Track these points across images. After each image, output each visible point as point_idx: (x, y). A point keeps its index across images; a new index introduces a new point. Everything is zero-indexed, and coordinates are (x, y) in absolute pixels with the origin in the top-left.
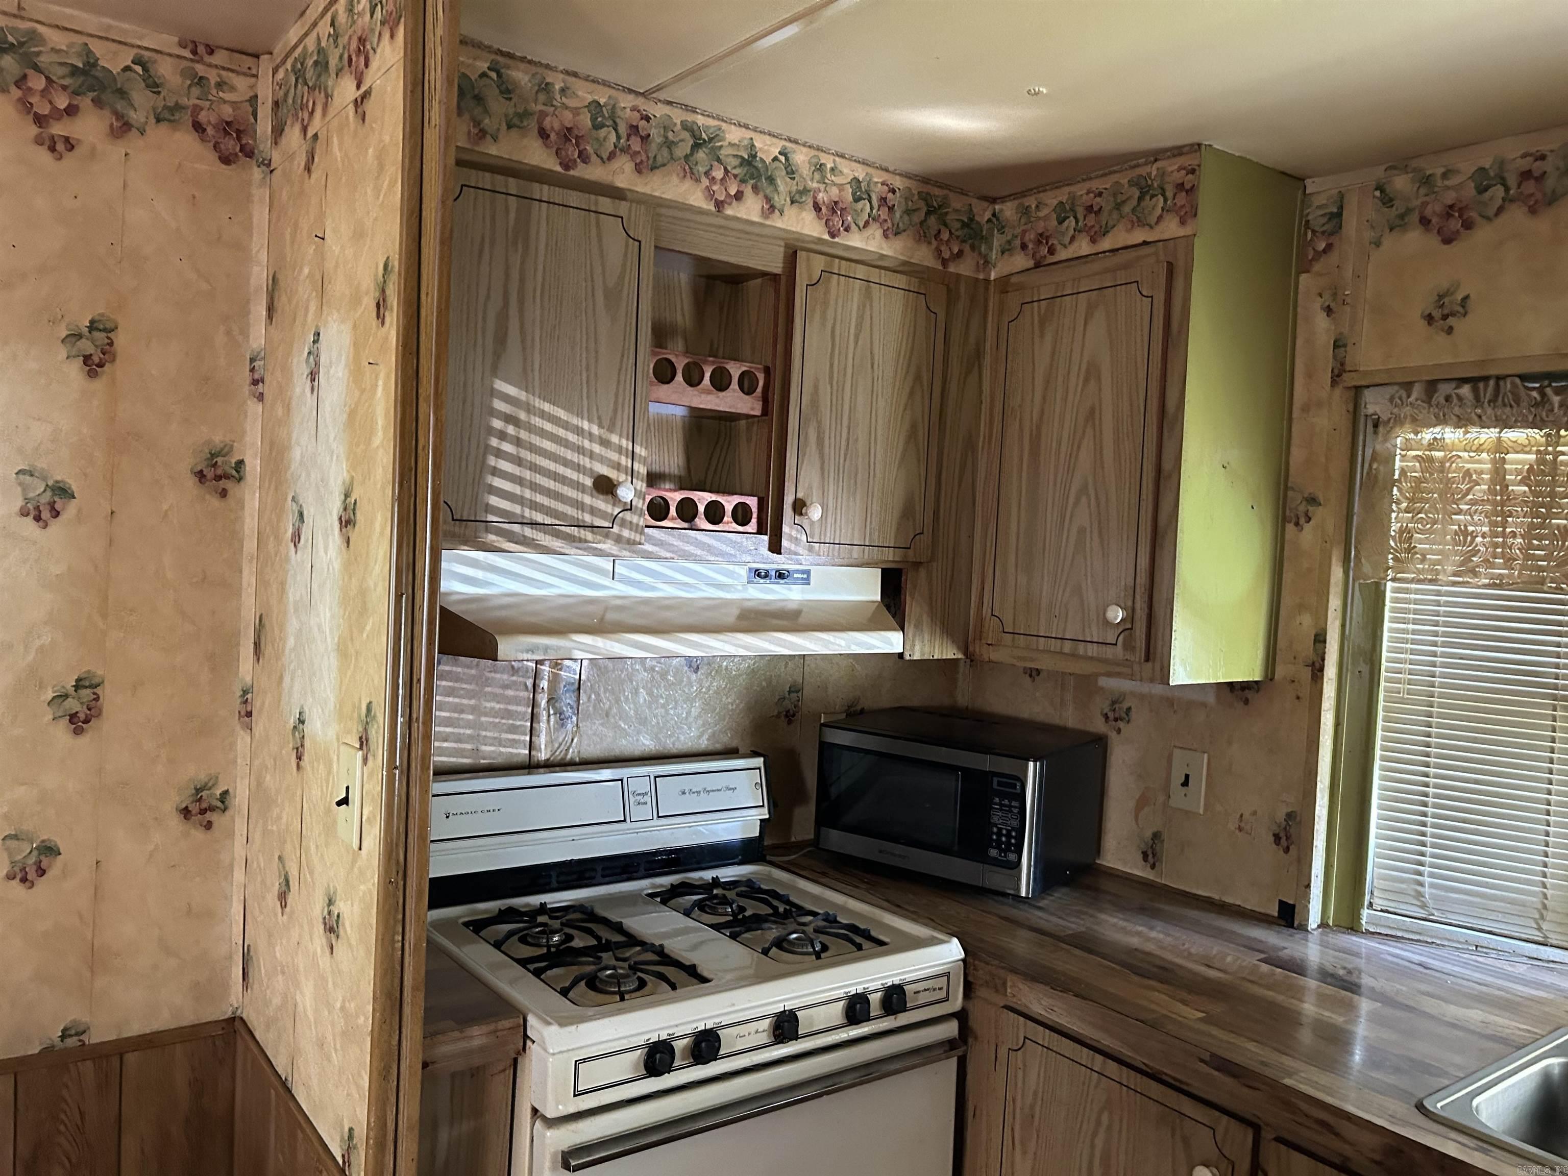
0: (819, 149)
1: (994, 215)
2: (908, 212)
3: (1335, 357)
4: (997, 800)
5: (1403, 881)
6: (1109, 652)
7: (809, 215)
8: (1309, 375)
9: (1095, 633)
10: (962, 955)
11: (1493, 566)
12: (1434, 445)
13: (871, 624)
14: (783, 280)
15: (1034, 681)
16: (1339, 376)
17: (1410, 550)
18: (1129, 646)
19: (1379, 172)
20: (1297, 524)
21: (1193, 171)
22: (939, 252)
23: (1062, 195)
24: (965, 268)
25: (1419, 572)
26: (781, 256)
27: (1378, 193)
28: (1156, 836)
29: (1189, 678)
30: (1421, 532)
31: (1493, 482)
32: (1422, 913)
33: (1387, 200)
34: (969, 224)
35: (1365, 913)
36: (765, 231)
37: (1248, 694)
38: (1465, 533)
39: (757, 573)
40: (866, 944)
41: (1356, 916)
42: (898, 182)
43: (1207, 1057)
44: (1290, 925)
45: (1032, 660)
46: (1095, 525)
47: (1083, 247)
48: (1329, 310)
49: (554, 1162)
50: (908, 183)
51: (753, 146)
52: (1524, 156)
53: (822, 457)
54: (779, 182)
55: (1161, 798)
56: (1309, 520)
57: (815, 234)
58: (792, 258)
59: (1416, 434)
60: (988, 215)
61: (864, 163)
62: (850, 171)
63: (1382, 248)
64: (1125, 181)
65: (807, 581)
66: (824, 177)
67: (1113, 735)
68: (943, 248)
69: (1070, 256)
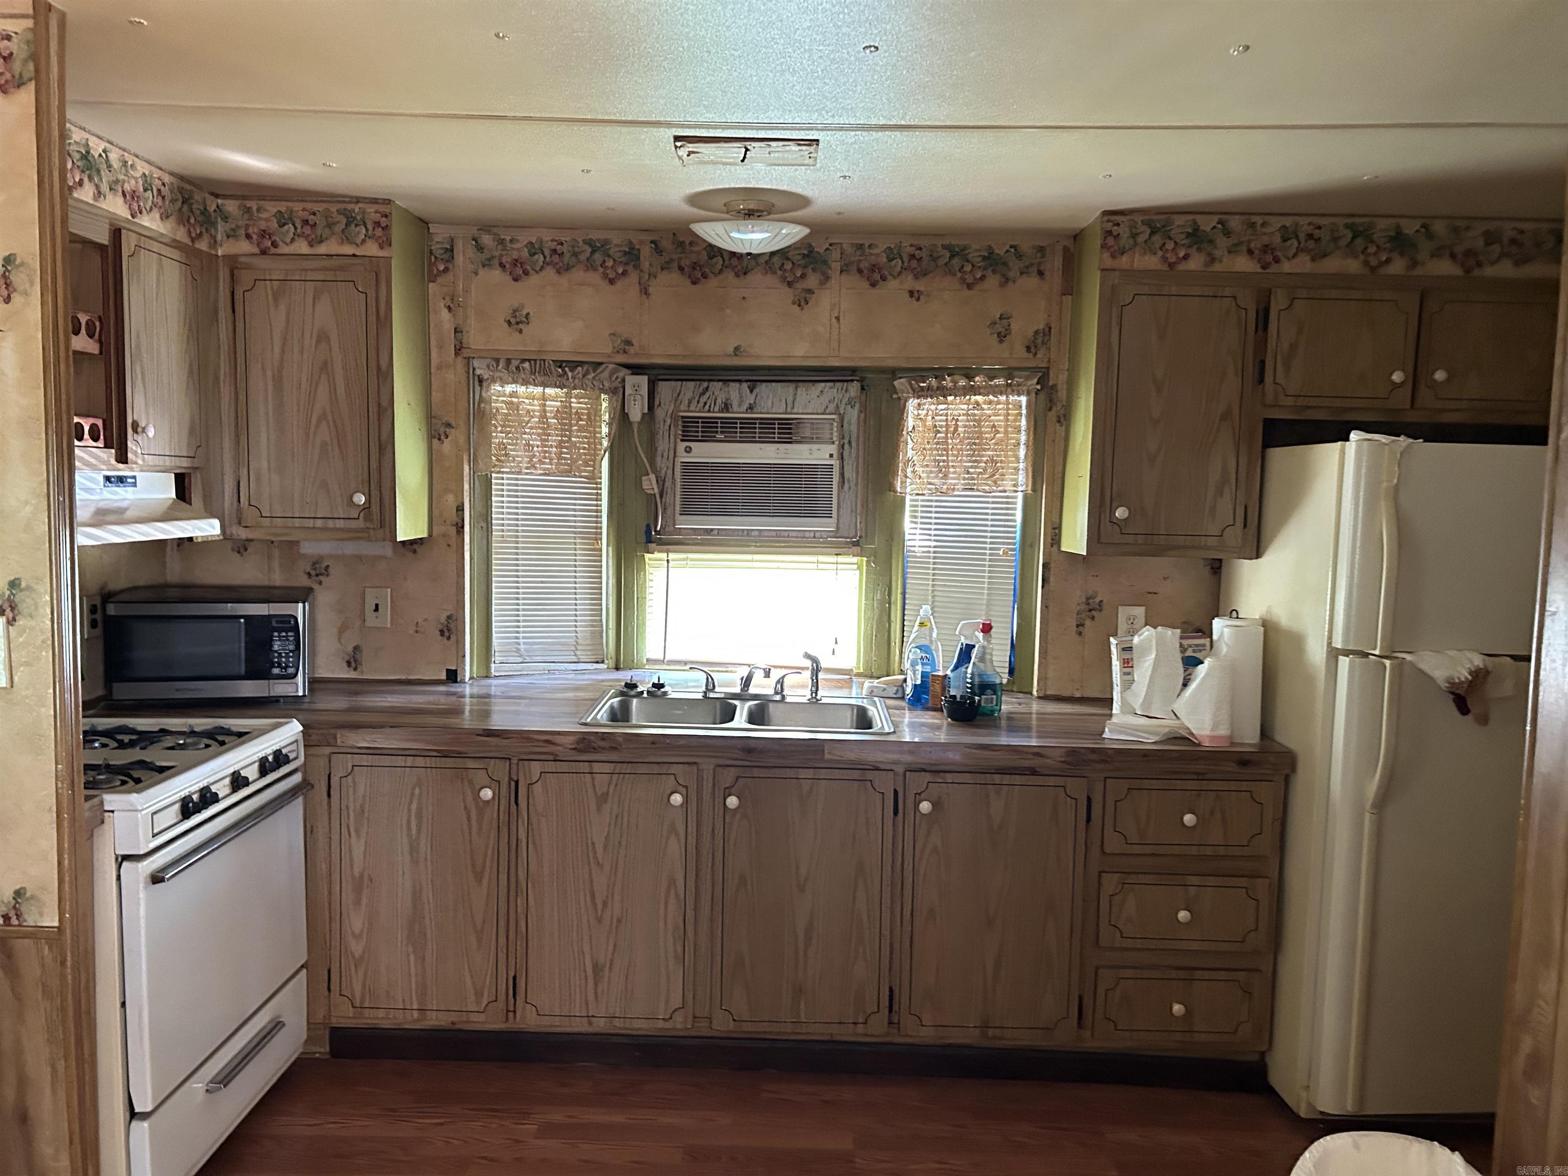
0: (124, 150)
1: (218, 207)
2: (173, 201)
3: (455, 337)
4: (276, 634)
5: (509, 644)
6: (353, 524)
7: (120, 200)
8: (440, 347)
9: (341, 512)
10: (301, 728)
11: (544, 463)
12: (513, 394)
13: (167, 516)
14: (110, 250)
15: (242, 555)
16: (460, 350)
17: (506, 455)
18: (368, 518)
19: (474, 231)
20: (439, 439)
21: (386, 216)
22: (189, 232)
23: (283, 207)
24: (203, 245)
25: (512, 467)
26: (107, 231)
27: (474, 243)
28: (356, 648)
29: (406, 536)
30: (512, 445)
31: (541, 417)
32: (520, 660)
33: (480, 248)
34: (205, 212)
35: (493, 665)
36: (94, 211)
37: (415, 546)
38: (529, 445)
39: (108, 479)
40: (226, 739)
41: (488, 668)
42: (167, 179)
43: (481, 733)
44: (455, 681)
45: (286, 535)
46: (335, 441)
47: (302, 247)
48: (449, 309)
49: (146, 883)
50: (173, 179)
51: (88, 145)
52: (552, 240)
53: (144, 387)
54: (102, 173)
55: (358, 623)
56: (447, 437)
57: (124, 215)
58: (116, 233)
59: (503, 387)
60: (214, 207)
61: (149, 162)
62: (142, 168)
63: (479, 276)
64: (334, 210)
65: (134, 484)
66: (127, 171)
67: (316, 586)
68: (192, 230)
69: (292, 252)
